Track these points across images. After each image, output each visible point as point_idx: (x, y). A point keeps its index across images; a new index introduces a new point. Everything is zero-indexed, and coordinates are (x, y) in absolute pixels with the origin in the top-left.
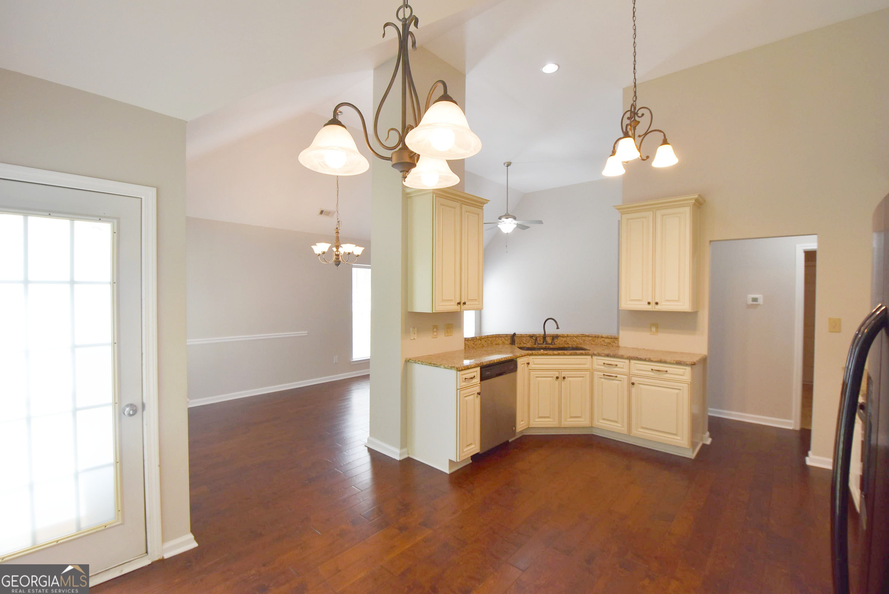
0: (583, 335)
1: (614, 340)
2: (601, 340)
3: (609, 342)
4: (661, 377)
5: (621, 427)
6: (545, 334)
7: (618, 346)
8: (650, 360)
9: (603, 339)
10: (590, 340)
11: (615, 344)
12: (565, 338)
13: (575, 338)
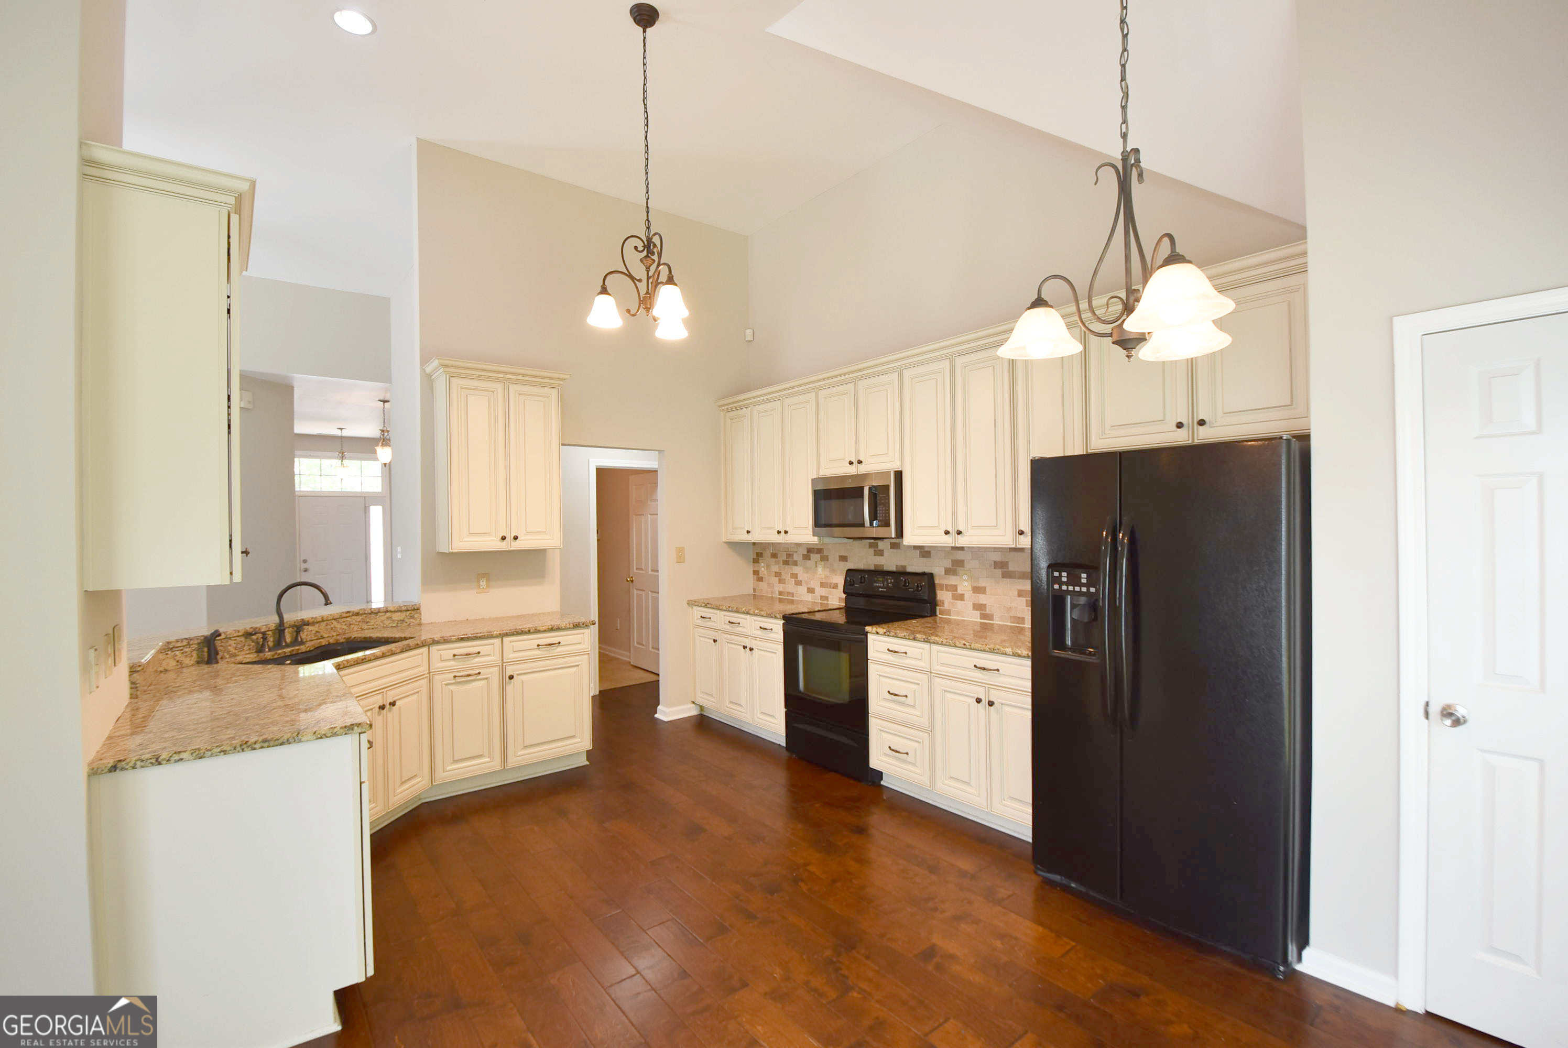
0: (348, 612)
1: (411, 613)
2: (382, 618)
3: (402, 619)
4: (553, 653)
5: (489, 762)
6: (283, 623)
7: (420, 624)
8: (537, 631)
9: (388, 614)
10: (360, 622)
11: (414, 621)
12: (317, 625)
13: (334, 622)
